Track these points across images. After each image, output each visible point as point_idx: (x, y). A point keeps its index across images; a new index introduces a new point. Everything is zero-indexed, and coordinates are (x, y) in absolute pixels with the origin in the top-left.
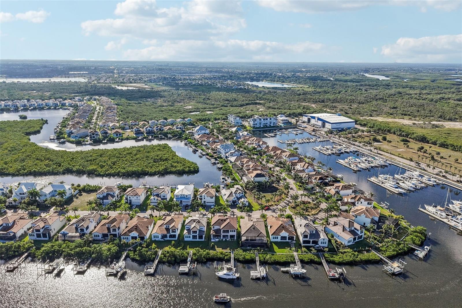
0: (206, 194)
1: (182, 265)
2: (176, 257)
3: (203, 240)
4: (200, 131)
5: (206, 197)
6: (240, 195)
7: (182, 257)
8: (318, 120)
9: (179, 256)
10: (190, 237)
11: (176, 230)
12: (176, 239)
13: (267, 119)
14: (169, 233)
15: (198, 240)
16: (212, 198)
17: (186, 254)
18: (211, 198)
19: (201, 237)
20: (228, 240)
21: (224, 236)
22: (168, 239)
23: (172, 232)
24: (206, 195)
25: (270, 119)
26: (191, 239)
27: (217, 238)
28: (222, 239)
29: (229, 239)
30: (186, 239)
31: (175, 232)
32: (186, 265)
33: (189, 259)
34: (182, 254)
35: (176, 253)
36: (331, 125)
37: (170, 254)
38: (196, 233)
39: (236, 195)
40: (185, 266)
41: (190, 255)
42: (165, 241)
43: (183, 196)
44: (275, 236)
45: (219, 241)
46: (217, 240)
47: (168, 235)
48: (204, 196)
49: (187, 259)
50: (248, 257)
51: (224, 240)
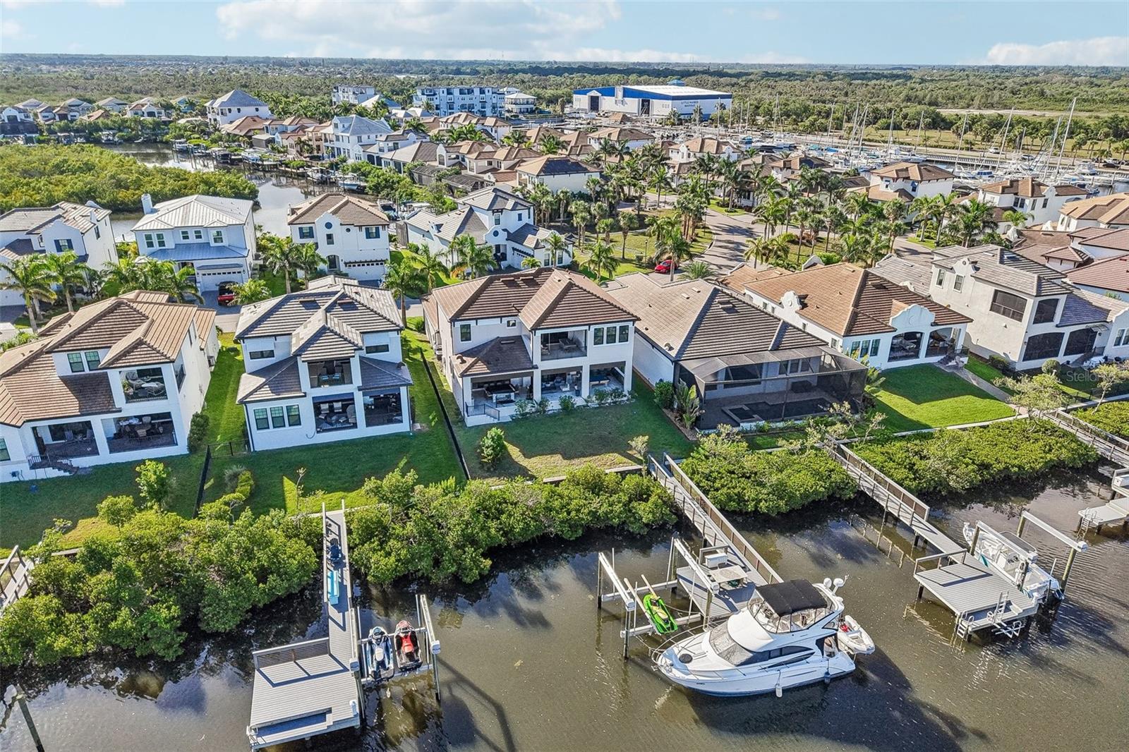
0: (335, 212)
1: (276, 659)
2: (200, 588)
3: (404, 426)
4: (234, 109)
5: (337, 231)
6: (520, 216)
7: (262, 575)
8: (624, 96)
9: (231, 576)
10: (296, 421)
11: (169, 373)
12: (181, 448)
13: (470, 91)
14: (109, 407)
15: (364, 431)
16: (378, 236)
17: (296, 545)
18: (369, 236)
19: (384, 408)
20: (579, 402)
21: (553, 380)
22: (105, 457)
23: (129, 398)
24: (336, 221)
25: (482, 92)
26: (306, 433)
27: (501, 403)
28: (543, 404)
29: (585, 395)
30: (264, 440)
31: (161, 394)
32: (324, 649)
33: (334, 582)
34: (249, 554)
35: (186, 552)
36: (670, 102)
37: (125, 576)
38: (345, 379)
39: (497, 222)
40: (314, 664)
41: (335, 551)
42: (81, 479)
43: (192, 239)
44: (862, 339)
45: (515, 420)
46: (507, 412)
47: (101, 426)
48: (329, 226)
49: (317, 584)
50: (802, 482)
51: (554, 405)
